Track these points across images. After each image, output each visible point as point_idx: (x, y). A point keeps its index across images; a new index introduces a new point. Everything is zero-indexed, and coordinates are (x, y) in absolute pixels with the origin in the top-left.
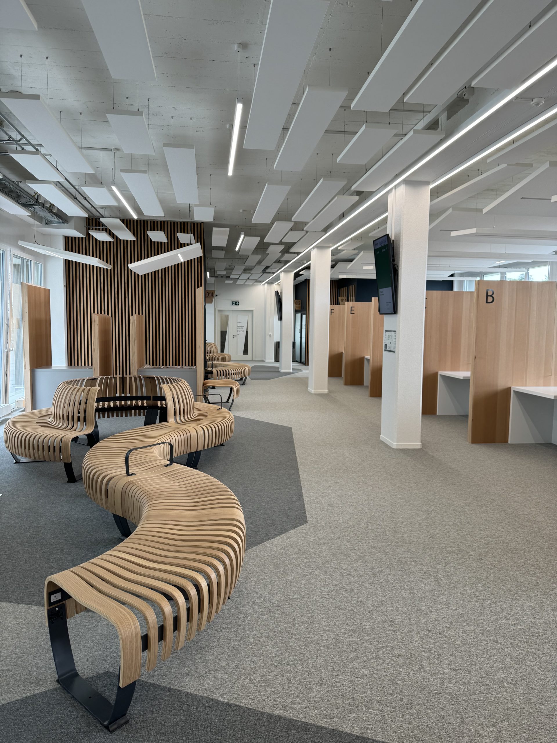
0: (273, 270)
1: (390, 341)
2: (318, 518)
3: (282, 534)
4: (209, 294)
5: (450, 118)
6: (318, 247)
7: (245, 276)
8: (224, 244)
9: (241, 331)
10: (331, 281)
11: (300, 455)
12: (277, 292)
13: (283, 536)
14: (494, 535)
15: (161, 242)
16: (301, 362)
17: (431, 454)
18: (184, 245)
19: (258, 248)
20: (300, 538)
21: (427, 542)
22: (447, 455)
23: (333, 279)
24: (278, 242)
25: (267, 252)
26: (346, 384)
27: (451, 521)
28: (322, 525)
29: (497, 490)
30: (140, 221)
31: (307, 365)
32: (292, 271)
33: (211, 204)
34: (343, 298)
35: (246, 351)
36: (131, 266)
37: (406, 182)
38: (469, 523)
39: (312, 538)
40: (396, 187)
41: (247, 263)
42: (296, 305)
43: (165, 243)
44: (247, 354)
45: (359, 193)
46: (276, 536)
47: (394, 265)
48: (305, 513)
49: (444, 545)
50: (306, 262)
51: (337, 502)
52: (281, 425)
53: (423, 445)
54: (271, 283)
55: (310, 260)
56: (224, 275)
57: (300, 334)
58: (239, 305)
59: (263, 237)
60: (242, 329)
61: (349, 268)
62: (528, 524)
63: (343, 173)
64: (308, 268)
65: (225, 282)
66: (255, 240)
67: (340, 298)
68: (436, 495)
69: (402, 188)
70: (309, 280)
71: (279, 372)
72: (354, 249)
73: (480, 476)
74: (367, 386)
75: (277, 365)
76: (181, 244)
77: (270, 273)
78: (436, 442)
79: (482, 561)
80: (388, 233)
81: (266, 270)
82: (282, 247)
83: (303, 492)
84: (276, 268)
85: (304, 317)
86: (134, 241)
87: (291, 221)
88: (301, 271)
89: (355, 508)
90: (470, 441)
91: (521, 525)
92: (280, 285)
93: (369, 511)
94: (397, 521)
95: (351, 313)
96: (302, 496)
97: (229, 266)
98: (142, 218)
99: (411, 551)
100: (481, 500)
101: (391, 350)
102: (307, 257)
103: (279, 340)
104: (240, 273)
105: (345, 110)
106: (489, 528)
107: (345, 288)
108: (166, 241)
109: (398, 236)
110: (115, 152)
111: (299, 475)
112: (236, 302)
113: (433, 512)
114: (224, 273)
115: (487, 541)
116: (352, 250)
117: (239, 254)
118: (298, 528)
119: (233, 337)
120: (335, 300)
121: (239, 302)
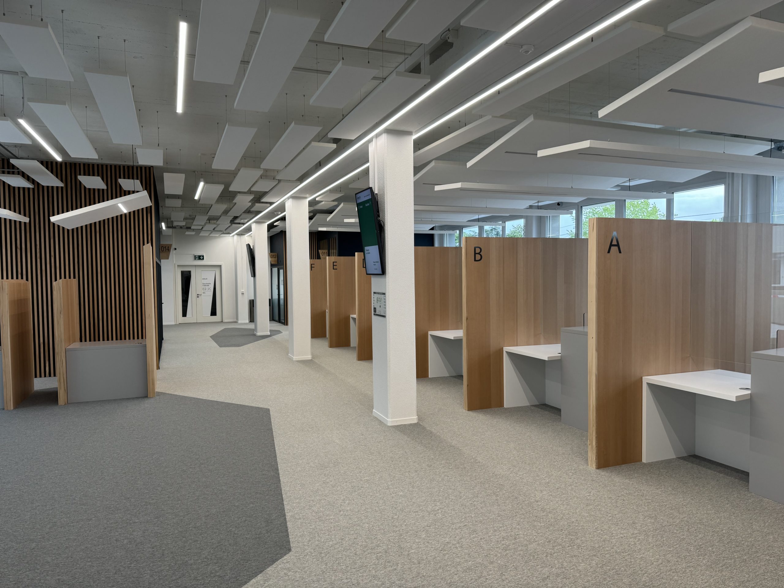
0: (242, 221)
1: (379, 305)
2: (304, 542)
3: (258, 574)
4: (165, 249)
5: (433, 62)
6: (293, 197)
7: (210, 227)
8: (179, 191)
9: (207, 289)
10: (309, 232)
11: (280, 448)
12: (248, 246)
13: (259, 578)
14: (511, 536)
15: (99, 190)
16: (279, 321)
17: (428, 428)
18: (129, 193)
19: (223, 197)
20: (282, 577)
21: (438, 558)
22: (445, 429)
23: (310, 231)
24: (246, 191)
25: (234, 201)
26: (331, 346)
27: (461, 522)
28: (309, 552)
29: (503, 471)
30: (66, 163)
31: (287, 325)
32: (265, 222)
33: (158, 146)
34: (324, 251)
35: (214, 312)
36: (53, 219)
37: (388, 131)
38: (481, 522)
39: (298, 575)
40: (377, 136)
41: (211, 213)
42: (272, 259)
43: (103, 190)
44: (216, 315)
45: (336, 141)
46: (250, 580)
47: (379, 221)
48: (288, 536)
49: (458, 560)
50: (280, 213)
51: (328, 513)
52: (257, 406)
53: (420, 418)
54: (240, 234)
55: (285, 211)
56: (184, 226)
57: (277, 291)
58: (203, 259)
59: (227, 186)
60: (208, 287)
61: (329, 220)
62: (543, 514)
63: (317, 118)
64: (283, 219)
65: (185, 233)
66: (218, 189)
67: (320, 251)
68: (441, 485)
69: (384, 137)
70: (285, 232)
71: (255, 335)
72: (333, 201)
73: (483, 454)
74: (355, 348)
75: (252, 326)
76: (125, 191)
77: (239, 223)
78: (432, 412)
79: (504, 577)
80: (370, 186)
81: (234, 220)
82: (251, 197)
83: (285, 503)
84: (246, 219)
85: (281, 271)
86: (62, 187)
87: (259, 167)
88: (276, 222)
89: (350, 518)
90: (467, 409)
91: (536, 517)
92: (252, 236)
93: (367, 520)
94: (401, 530)
95: (333, 269)
96: (284, 510)
97: (190, 216)
98: (68, 160)
99: (421, 575)
100: (489, 486)
101: (381, 314)
102: (282, 208)
103: (253, 298)
104: (203, 224)
105: (317, 45)
106: (504, 527)
107: (325, 241)
108: (105, 187)
109: (382, 189)
110: (23, 77)
111: (279, 478)
112: (201, 256)
113: (439, 511)
114: (183, 224)
115: (505, 546)
116: (331, 201)
117: (200, 203)
118: (279, 561)
119: (197, 296)
120: (315, 254)
121: (203, 256)
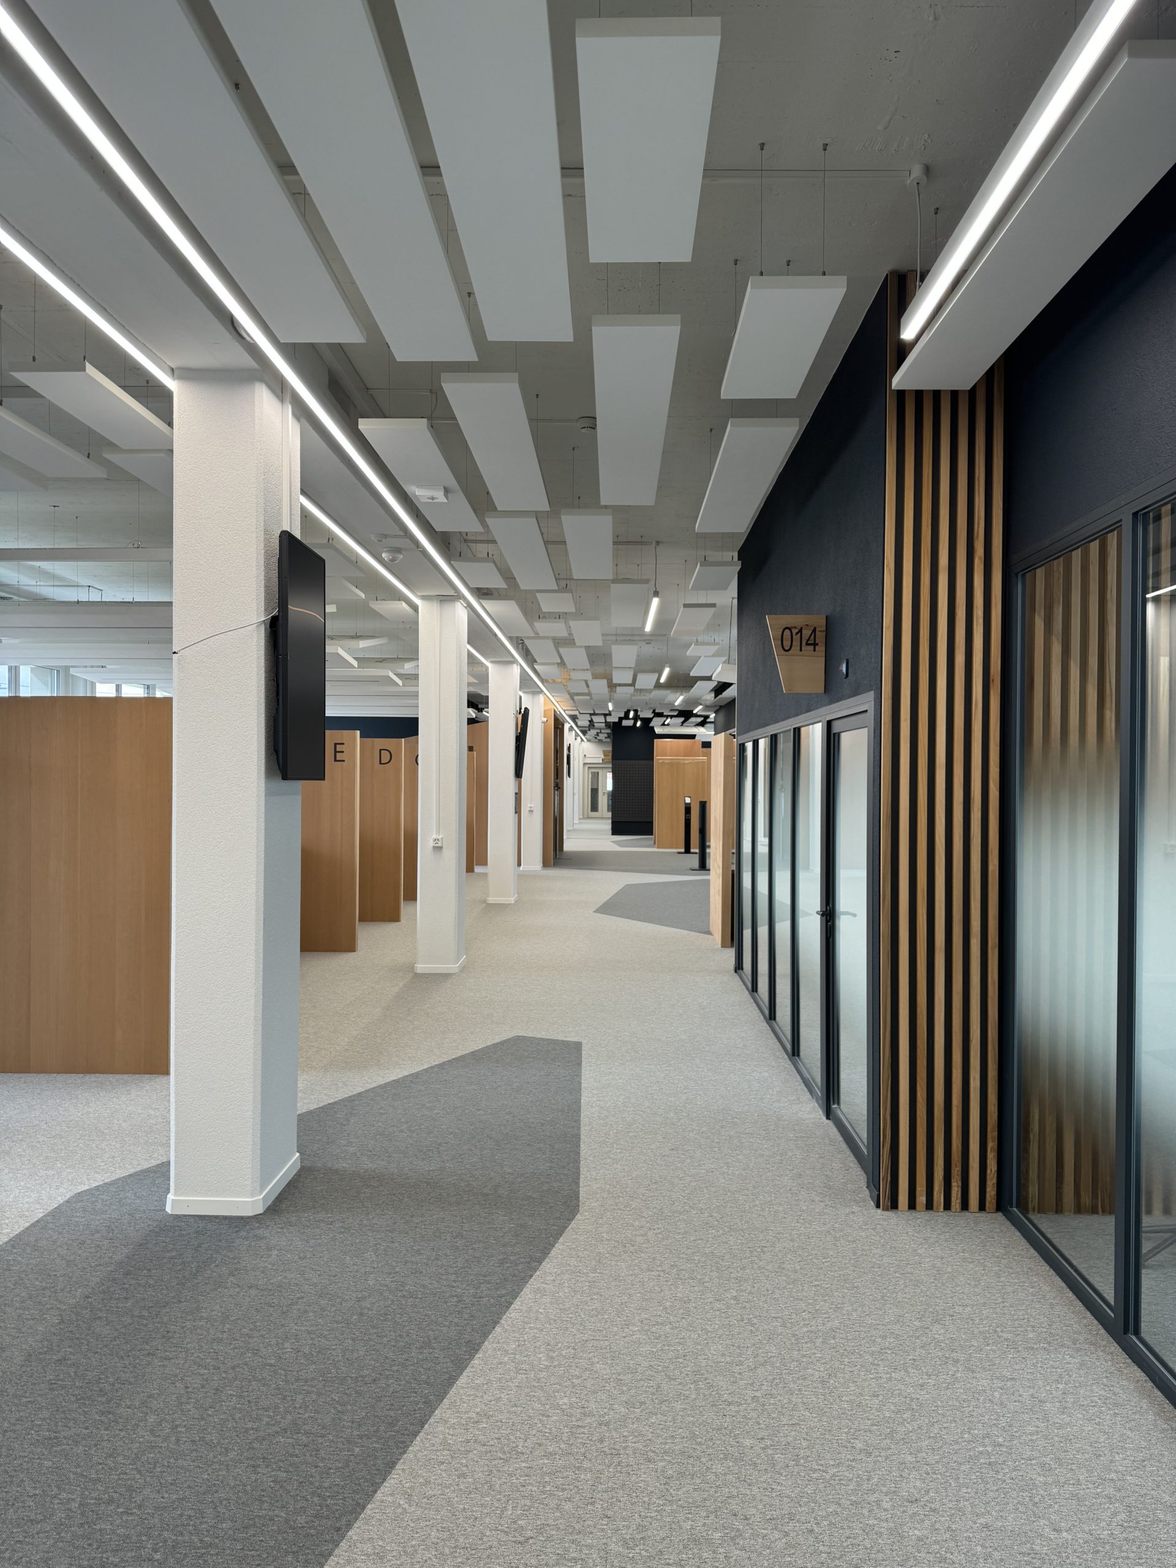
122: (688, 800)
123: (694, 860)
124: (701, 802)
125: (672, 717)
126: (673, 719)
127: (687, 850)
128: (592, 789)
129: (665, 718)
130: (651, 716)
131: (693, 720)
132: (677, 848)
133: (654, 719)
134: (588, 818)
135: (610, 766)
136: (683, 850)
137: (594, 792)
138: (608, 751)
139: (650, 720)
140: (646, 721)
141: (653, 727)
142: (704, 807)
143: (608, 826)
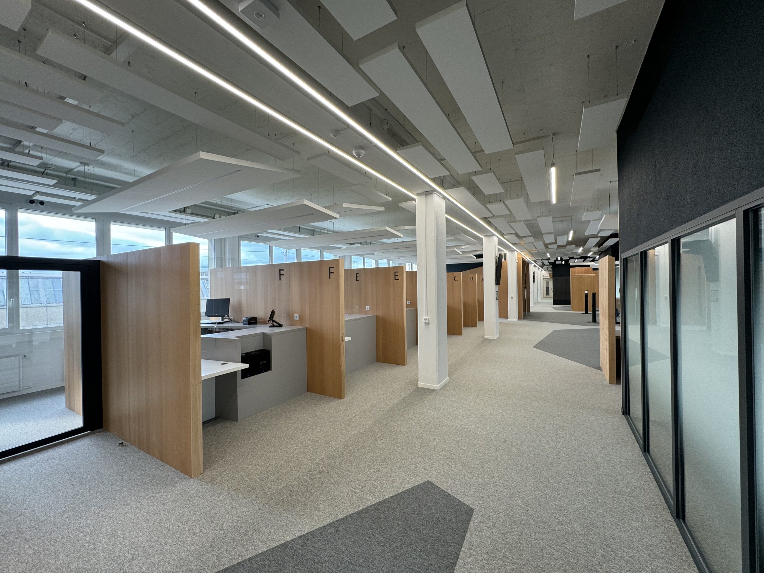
122: (586, 292)
123: (590, 318)
124: (593, 293)
125: (578, 258)
126: (579, 259)
127: (587, 312)
128: (547, 288)
129: (575, 260)
130: (568, 259)
131: (588, 259)
132: (582, 311)
133: (570, 260)
134: (545, 298)
135: (552, 279)
136: (584, 312)
137: (548, 289)
138: (551, 274)
139: (568, 261)
140: (567, 261)
141: (569, 264)
142: (594, 296)
143: (552, 301)
